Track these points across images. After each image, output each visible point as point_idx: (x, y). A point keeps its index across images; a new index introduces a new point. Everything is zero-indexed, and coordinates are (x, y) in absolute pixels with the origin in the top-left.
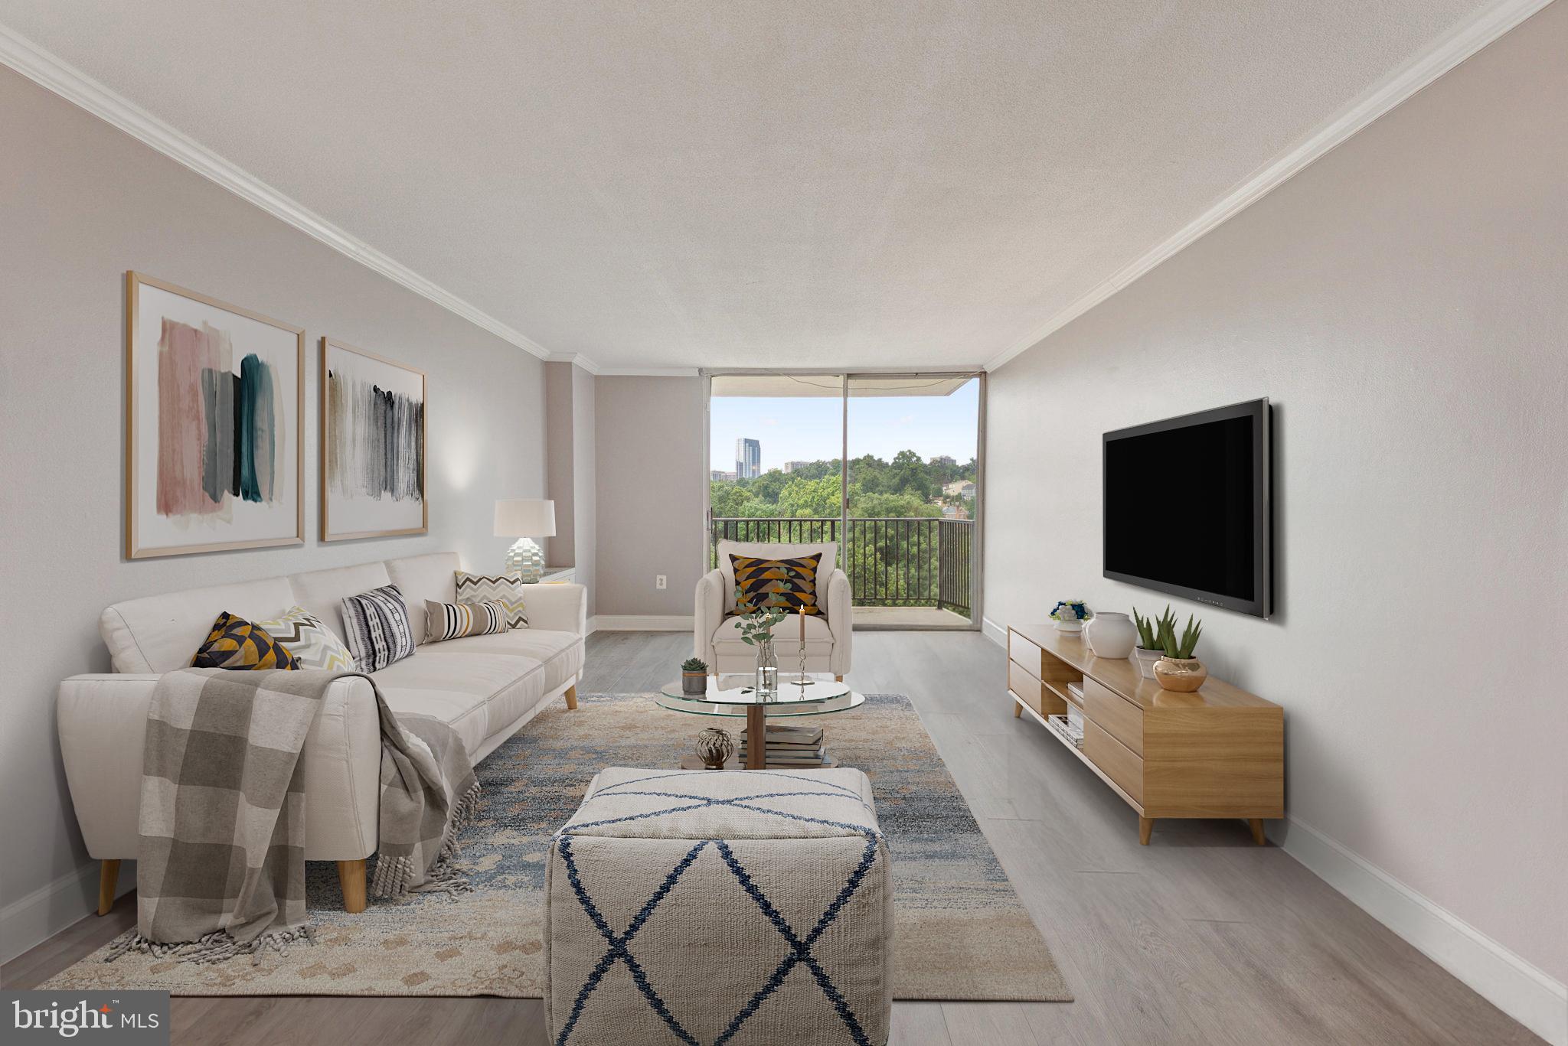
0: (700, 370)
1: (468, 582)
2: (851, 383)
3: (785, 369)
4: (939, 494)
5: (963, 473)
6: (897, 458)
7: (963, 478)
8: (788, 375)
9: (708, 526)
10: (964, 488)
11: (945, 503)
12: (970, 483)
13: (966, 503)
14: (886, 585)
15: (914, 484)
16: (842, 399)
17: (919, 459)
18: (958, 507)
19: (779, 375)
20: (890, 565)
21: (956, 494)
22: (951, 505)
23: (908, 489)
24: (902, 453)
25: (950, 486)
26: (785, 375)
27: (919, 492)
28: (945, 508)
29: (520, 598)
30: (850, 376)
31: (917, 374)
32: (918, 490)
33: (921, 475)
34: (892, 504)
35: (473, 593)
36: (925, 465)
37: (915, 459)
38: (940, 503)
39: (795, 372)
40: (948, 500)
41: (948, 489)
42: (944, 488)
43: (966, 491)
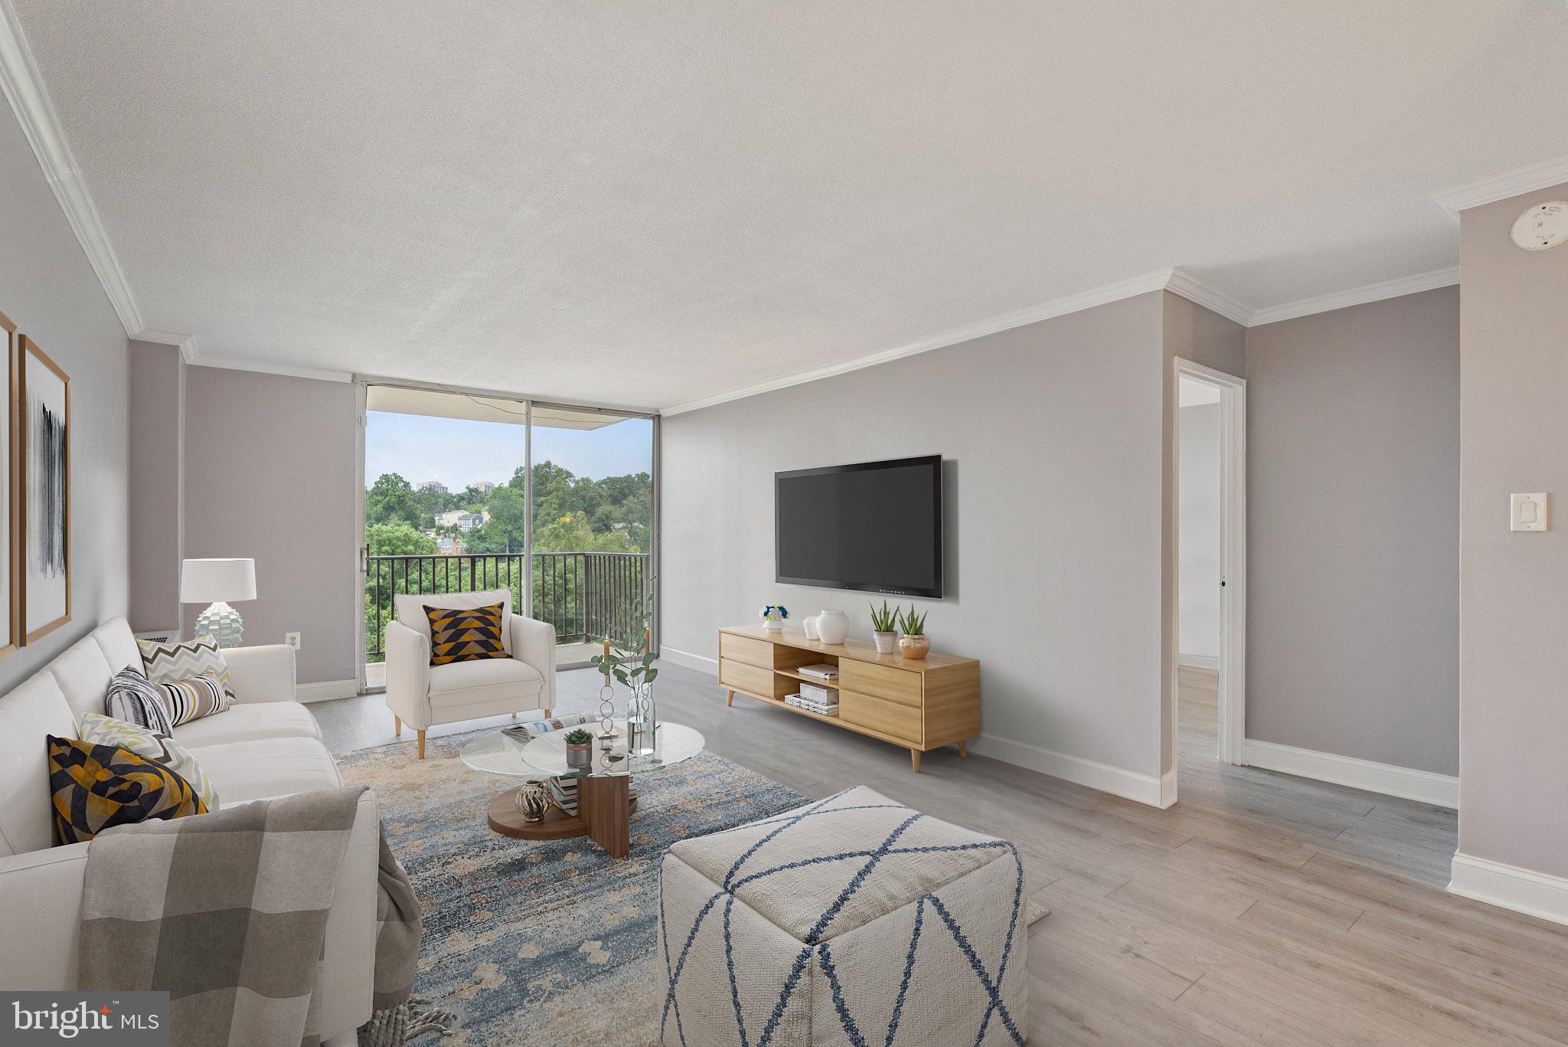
0: (354, 376)
1: (161, 654)
2: (535, 411)
3: (462, 387)
4: (431, 524)
5: (459, 502)
6: (378, 482)
7: (458, 508)
8: (467, 394)
9: (362, 566)
10: (460, 519)
11: (438, 534)
12: (466, 513)
13: (463, 535)
14: (379, 632)
15: (400, 513)
16: (523, 427)
17: (407, 485)
18: (455, 539)
19: (454, 393)
20: (384, 608)
21: (451, 524)
22: (445, 537)
23: (394, 518)
24: (385, 477)
25: (444, 516)
26: (462, 393)
27: (409, 522)
28: (439, 541)
29: (226, 668)
30: (534, 403)
31: (600, 409)
32: (407, 519)
33: (410, 503)
34: (385, 536)
35: (172, 667)
36: (414, 493)
37: (402, 484)
38: (433, 535)
39: (476, 392)
40: (442, 531)
41: (441, 519)
42: (436, 518)
43: (462, 522)
